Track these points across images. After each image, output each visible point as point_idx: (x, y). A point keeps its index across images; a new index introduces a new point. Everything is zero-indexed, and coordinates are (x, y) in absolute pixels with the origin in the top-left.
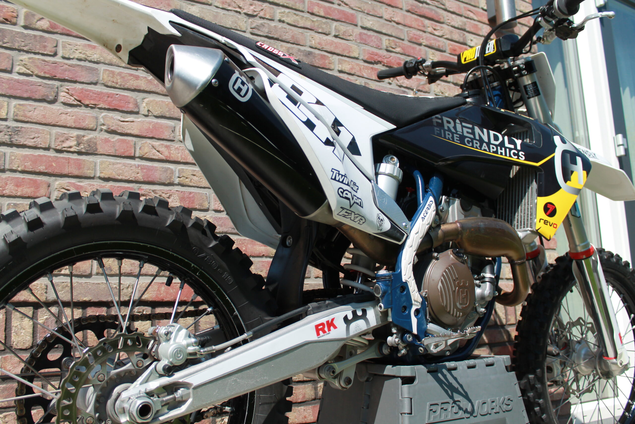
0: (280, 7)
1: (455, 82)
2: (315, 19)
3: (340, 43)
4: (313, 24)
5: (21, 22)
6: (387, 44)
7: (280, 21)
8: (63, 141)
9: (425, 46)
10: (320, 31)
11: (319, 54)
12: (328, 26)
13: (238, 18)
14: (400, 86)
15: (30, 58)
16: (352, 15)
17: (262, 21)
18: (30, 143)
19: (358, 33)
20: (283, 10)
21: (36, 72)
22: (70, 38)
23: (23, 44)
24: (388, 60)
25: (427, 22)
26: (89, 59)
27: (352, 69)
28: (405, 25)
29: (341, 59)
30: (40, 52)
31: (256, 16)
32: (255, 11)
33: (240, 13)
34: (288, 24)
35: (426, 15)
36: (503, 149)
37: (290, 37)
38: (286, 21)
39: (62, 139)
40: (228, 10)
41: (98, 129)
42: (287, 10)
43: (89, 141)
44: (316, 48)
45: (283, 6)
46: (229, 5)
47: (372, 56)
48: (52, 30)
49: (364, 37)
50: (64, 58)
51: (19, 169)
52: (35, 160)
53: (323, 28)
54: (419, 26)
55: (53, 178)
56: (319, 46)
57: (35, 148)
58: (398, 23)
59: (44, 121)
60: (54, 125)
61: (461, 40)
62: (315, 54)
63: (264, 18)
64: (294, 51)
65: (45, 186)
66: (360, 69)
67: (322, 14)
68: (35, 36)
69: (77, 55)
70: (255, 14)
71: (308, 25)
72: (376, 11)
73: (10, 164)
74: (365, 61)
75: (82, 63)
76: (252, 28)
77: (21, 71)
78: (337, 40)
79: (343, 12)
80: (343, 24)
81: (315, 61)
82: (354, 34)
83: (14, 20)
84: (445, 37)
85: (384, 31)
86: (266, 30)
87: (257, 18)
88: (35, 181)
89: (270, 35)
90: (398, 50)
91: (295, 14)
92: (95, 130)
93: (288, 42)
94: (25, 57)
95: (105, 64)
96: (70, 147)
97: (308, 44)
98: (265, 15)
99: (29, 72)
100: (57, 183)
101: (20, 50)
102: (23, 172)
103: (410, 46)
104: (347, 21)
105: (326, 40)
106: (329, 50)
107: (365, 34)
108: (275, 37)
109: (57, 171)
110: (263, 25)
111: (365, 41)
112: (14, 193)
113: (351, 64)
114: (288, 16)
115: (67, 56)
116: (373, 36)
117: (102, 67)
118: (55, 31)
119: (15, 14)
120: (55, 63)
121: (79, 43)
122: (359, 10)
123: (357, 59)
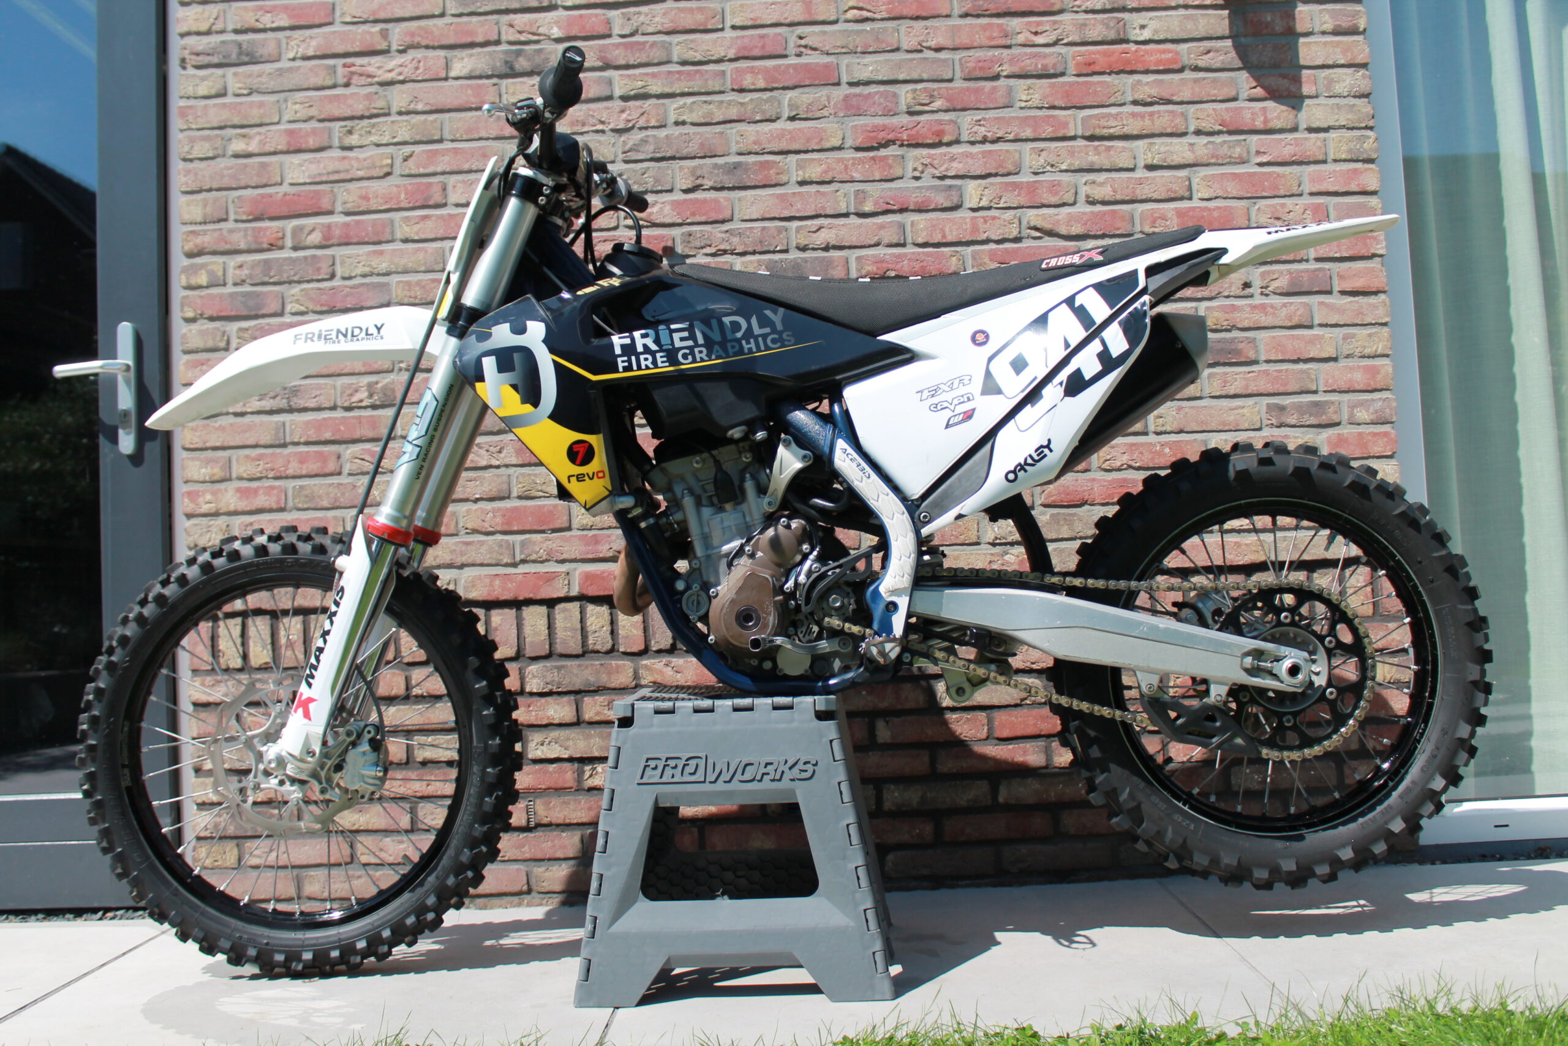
0: (678, 98)
1: (1087, 134)
2: (747, 97)
3: (799, 130)
4: (742, 109)
5: (289, 243)
6: (909, 100)
7: (677, 123)
8: (351, 395)
9: (1007, 77)
10: (758, 118)
11: (755, 163)
12: (776, 104)
13: (599, 142)
14: (942, 178)
15: (302, 290)
16: (827, 66)
17: (644, 133)
18: (312, 404)
19: (841, 97)
20: (681, 101)
21: (311, 307)
22: (350, 247)
23: (292, 273)
24: (913, 132)
25: (1015, 23)
26: (376, 271)
27: (825, 172)
28: (955, 49)
29: (802, 160)
30: (315, 277)
31: (632, 128)
32: (629, 121)
33: (603, 132)
34: (694, 124)
35: (1013, 10)
37: (697, 147)
38: (689, 120)
39: (349, 392)
40: (582, 134)
41: (396, 369)
42: (689, 100)
43: (385, 388)
44: (750, 153)
45: (683, 95)
46: (584, 125)
47: (872, 134)
48: (325, 243)
49: (854, 102)
50: (344, 278)
51: (302, 440)
52: (320, 425)
53: (763, 112)
54: (992, 38)
55: (344, 446)
56: (756, 148)
57: (319, 409)
58: (938, 50)
59: (325, 372)
60: (339, 375)
61: (1112, 35)
62: (747, 164)
63: (646, 128)
64: (704, 172)
65: (334, 458)
66: (846, 167)
67: (761, 84)
68: (306, 258)
69: (359, 271)
70: (630, 125)
71: (733, 113)
72: (883, 42)
73: (291, 435)
74: (858, 149)
75: (367, 280)
76: (625, 152)
77: (294, 311)
78: (798, 124)
79: (807, 67)
80: (807, 90)
81: (749, 177)
82: (832, 103)
83: (280, 243)
84: (1065, 41)
85: (901, 77)
86: (651, 148)
87: (635, 130)
88: (320, 453)
89: (658, 155)
90: (938, 104)
91: (705, 102)
92: (392, 371)
93: (694, 158)
94: (296, 290)
95: (398, 273)
96: (361, 401)
97: (734, 149)
98: (648, 121)
99: (303, 309)
100: (349, 452)
101: (290, 282)
102: (307, 443)
103: (968, 89)
104: (817, 82)
105: (770, 131)
106: (776, 150)
107: (855, 95)
108: (668, 155)
109: (347, 436)
110: (644, 141)
111: (859, 109)
112: (298, 472)
113: (825, 163)
114: (691, 111)
115: (347, 275)
116: (878, 92)
117: (394, 279)
118: (330, 243)
119: (280, 235)
120: (333, 288)
121: (361, 252)
122: (843, 50)
123: (840, 148)
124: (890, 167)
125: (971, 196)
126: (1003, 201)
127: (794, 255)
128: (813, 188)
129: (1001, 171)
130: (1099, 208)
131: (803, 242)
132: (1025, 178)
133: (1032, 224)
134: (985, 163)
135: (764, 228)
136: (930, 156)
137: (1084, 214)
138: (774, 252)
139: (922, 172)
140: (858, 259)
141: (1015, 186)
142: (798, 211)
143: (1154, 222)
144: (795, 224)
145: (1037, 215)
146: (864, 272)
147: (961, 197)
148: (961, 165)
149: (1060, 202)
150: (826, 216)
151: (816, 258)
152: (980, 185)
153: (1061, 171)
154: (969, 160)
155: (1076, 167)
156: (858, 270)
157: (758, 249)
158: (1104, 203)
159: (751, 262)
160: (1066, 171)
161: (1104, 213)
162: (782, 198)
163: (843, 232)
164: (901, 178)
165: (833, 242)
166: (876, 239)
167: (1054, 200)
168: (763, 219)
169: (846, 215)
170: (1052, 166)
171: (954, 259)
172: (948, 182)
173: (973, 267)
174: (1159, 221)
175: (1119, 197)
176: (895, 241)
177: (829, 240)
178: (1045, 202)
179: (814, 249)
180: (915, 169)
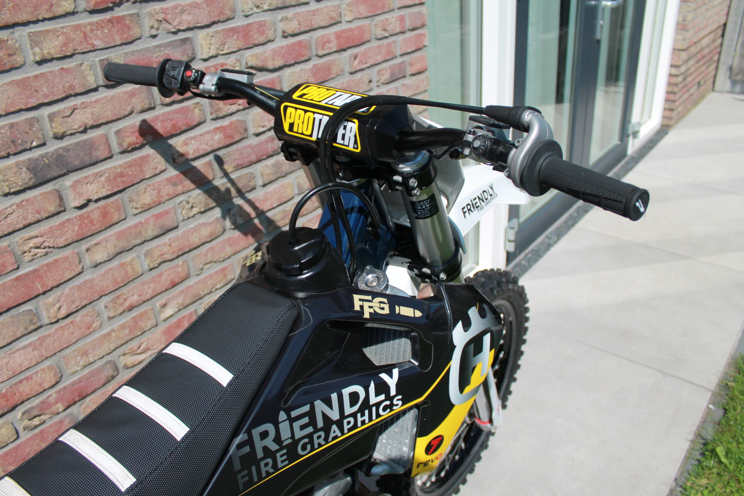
27: (65, 45)
36: (367, 412)
66: (85, 34)
74: (93, 12)
113: (62, 33)
123: (73, 13)
124: (129, 28)
125: (202, 47)
126: (226, 47)
127: (53, 147)
128: (54, 67)
129: (223, 18)
130: (291, 41)
131: (60, 130)
132: (239, 22)
133: (250, 64)
134: (209, 12)
135: (12, 125)
136: (164, 11)
137: (282, 47)
138: (31, 149)
139: (158, 29)
140: (118, 133)
141: (234, 30)
142: (46, 96)
143: (324, 46)
144: (46, 111)
145: (252, 56)
146: (125, 145)
147: (193, 49)
148: (190, 16)
149: (266, 40)
150: (76, 95)
151: (77, 144)
152: (208, 34)
153: (264, 11)
154: (196, 10)
155: (274, 6)
156: (120, 145)
157: (12, 150)
158: (294, 35)
159: (9, 168)
160: (267, 11)
161: (293, 45)
162: (23, 84)
163: (97, 109)
164: (140, 38)
165: (90, 123)
166: (129, 108)
167: (262, 39)
168: (8, 114)
169: (95, 90)
170: (258, 7)
171: (197, 110)
172: (182, 36)
173: (211, 114)
174: (327, 44)
175: (303, 29)
176: (147, 106)
177: (87, 121)
178: (256, 42)
179: (72, 134)
180: (152, 27)
